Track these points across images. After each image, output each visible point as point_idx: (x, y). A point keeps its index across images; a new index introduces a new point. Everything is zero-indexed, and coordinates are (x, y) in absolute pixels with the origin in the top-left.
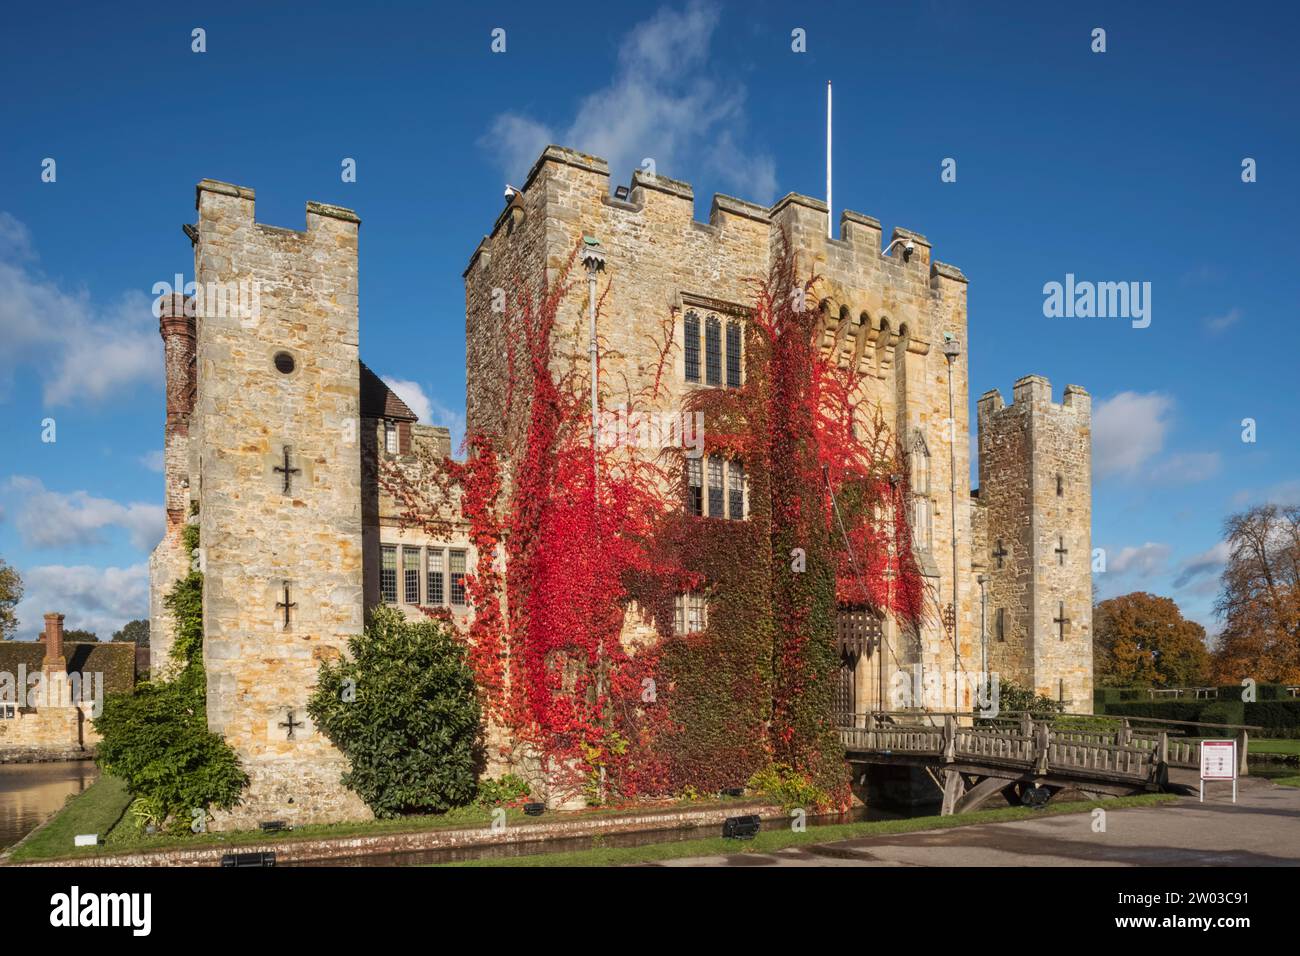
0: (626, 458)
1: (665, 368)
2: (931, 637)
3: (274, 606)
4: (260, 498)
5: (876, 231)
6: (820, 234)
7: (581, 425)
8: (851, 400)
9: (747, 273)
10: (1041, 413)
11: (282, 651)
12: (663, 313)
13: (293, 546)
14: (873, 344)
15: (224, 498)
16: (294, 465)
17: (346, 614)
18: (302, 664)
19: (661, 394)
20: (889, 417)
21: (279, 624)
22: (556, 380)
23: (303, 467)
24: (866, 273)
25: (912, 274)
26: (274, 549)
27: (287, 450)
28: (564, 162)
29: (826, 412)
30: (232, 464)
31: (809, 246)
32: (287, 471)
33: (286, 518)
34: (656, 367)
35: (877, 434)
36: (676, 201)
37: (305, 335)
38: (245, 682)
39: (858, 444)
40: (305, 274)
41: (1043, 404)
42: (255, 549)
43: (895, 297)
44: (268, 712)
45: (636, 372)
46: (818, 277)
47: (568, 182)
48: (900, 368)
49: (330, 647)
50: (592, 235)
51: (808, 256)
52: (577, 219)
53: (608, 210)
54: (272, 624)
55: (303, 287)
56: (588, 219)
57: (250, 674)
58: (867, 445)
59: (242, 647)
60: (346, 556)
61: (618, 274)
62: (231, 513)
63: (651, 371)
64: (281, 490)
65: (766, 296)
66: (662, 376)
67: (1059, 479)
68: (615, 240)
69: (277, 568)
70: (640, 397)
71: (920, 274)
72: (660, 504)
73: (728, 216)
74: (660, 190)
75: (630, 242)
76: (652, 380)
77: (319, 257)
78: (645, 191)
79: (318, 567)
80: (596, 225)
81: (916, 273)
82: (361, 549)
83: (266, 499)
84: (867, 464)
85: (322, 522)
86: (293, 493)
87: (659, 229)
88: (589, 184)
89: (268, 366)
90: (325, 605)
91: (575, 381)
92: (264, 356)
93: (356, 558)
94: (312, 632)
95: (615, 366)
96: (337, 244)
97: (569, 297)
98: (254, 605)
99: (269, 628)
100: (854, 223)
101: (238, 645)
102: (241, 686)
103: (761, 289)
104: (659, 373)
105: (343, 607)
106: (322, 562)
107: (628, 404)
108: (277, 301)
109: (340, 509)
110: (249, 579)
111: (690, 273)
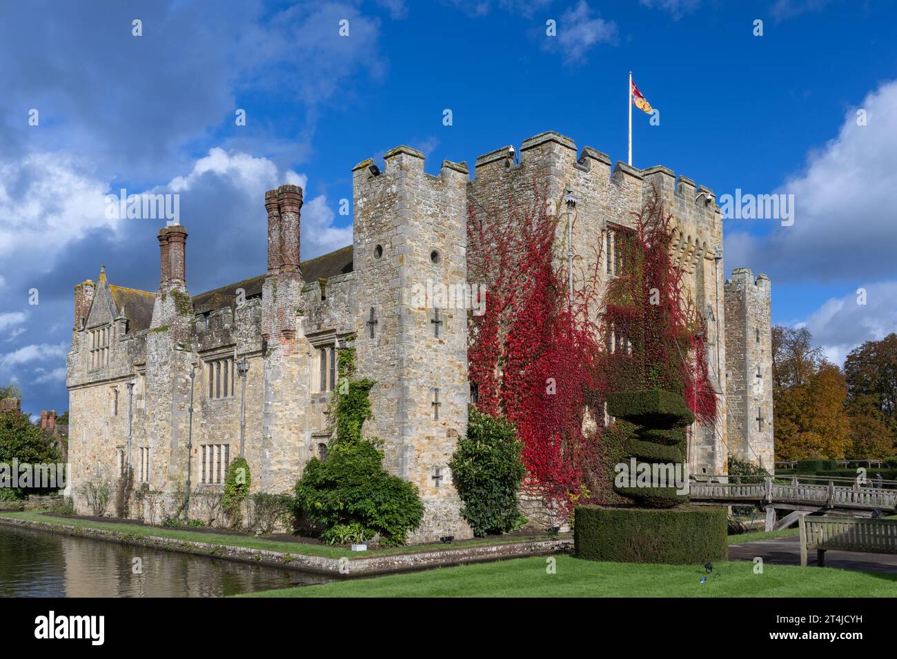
0: (583, 319)
1: (599, 266)
3: (430, 404)
4: (425, 338)
7: (565, 299)
8: (678, 287)
9: (632, 209)
10: (749, 291)
11: (433, 432)
12: (599, 233)
13: (439, 368)
14: (691, 254)
15: (409, 338)
16: (439, 319)
17: (460, 409)
18: (442, 439)
19: (597, 282)
20: (693, 296)
21: (433, 416)
22: (555, 271)
23: (443, 320)
24: (690, 213)
25: (708, 213)
26: (431, 370)
27: (436, 310)
28: (559, 143)
30: (414, 318)
31: (668, 197)
32: (436, 322)
33: (436, 350)
34: (595, 265)
35: (689, 307)
36: (604, 166)
37: (444, 240)
38: (418, 450)
39: (680, 312)
40: (445, 204)
42: (423, 368)
43: (702, 227)
44: (428, 469)
45: (587, 268)
46: (673, 216)
47: (559, 154)
48: (699, 267)
49: (454, 430)
50: (570, 186)
52: (563, 176)
53: (575, 171)
54: (429, 415)
56: (568, 176)
57: (420, 446)
58: (685, 314)
59: (417, 429)
60: (461, 374)
61: (580, 209)
62: (413, 347)
63: (593, 268)
64: (434, 334)
65: (641, 223)
66: (598, 271)
67: (758, 332)
68: (579, 189)
69: (432, 381)
70: (589, 283)
72: (597, 346)
73: (625, 175)
74: (597, 159)
75: (585, 190)
76: (594, 273)
77: (450, 194)
78: (592, 160)
79: (449, 381)
80: (571, 180)
81: (710, 212)
82: (467, 370)
83: (428, 339)
84: (685, 325)
85: (451, 354)
86: (439, 336)
87: (597, 182)
88: (568, 155)
89: (428, 260)
90: (452, 404)
91: (562, 273)
92: (427, 253)
93: (465, 375)
94: (446, 420)
95: (578, 265)
96: (458, 186)
97: (560, 223)
98: (423, 403)
99: (429, 417)
100: (685, 184)
101: (415, 428)
102: (417, 453)
103: (638, 218)
104: (597, 269)
105: (459, 405)
106: (451, 378)
107: (584, 287)
108: (433, 219)
109: (458, 346)
110: (421, 387)
111: (609, 209)
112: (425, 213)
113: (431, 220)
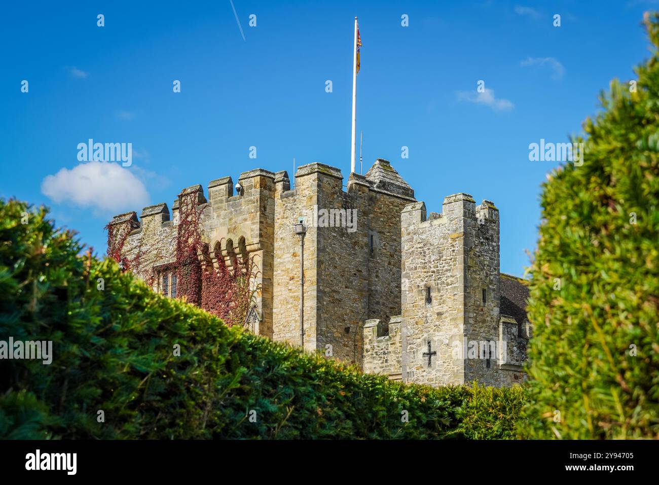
5: (225, 185)
10: (409, 237)
25: (247, 200)
41: (412, 227)
43: (236, 222)
67: (429, 289)
100: (213, 188)
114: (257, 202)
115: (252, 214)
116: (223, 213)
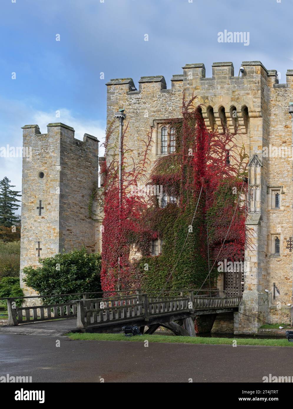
1: (148, 151)
2: (251, 254)
3: (36, 249)
4: (33, 217)
5: (228, 67)
6: (198, 78)
8: (227, 147)
12: (148, 130)
13: (41, 231)
14: (230, 119)
15: (25, 218)
16: (42, 206)
17: (54, 251)
19: (146, 162)
21: (37, 255)
22: (108, 165)
23: (44, 206)
24: (222, 88)
25: (250, 81)
26: (37, 232)
27: (40, 201)
28: (112, 85)
29: (214, 156)
30: (27, 208)
32: (40, 208)
33: (40, 222)
34: (145, 152)
36: (155, 84)
37: (46, 165)
39: (231, 166)
40: (47, 147)
42: (32, 232)
43: (239, 94)
45: (137, 156)
46: (195, 97)
47: (114, 91)
50: (122, 108)
51: (191, 90)
52: (117, 104)
53: (129, 96)
54: (35, 255)
55: (46, 151)
56: (121, 102)
58: (236, 166)
59: (28, 262)
60: (55, 233)
61: (131, 119)
62: (27, 222)
63: (143, 154)
64: (38, 214)
66: (147, 155)
68: (131, 107)
69: (37, 238)
70: (138, 165)
71: (254, 80)
72: (145, 205)
74: (147, 82)
75: (136, 106)
76: (143, 157)
77: (50, 140)
78: (142, 84)
79: (47, 237)
80: (124, 103)
81: (252, 79)
82: (59, 230)
83: (35, 217)
84: (235, 175)
85: (49, 223)
86: (42, 214)
88: (122, 89)
89: (37, 178)
90: (49, 249)
91: (115, 164)
92: (36, 174)
93: (57, 233)
95: (129, 155)
96: (55, 135)
97: (114, 133)
98: (31, 249)
99: (35, 256)
100: (216, 67)
104: (146, 154)
105: (53, 249)
106: (49, 235)
107: (134, 169)
108: (40, 156)
109: (53, 218)
110: (30, 241)
111: (160, 111)
112: (35, 154)
113: (38, 157)
114: (258, 83)
115: (254, 91)
116: (226, 86)
